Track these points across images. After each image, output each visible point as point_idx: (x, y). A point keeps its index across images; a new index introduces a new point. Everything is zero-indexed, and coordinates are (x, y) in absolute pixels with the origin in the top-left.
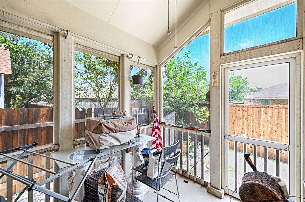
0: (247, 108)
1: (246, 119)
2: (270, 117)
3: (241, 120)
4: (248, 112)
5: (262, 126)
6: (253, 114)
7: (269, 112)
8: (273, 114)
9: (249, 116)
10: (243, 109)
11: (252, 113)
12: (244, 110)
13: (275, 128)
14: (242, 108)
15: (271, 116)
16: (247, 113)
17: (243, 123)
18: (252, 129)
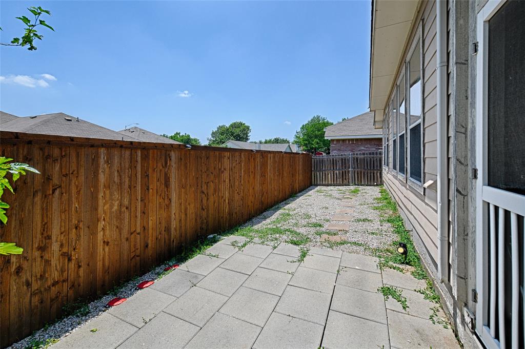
0: (61, 149)
1: (57, 192)
2: (118, 171)
3: (38, 199)
4: (64, 164)
5: (101, 202)
6: (78, 167)
7: (116, 157)
8: (122, 162)
9: (66, 175)
10: (46, 154)
11: (74, 166)
12: (48, 157)
13: (125, 200)
14: (41, 149)
15: (120, 169)
16: (61, 168)
17: (45, 211)
18: (75, 221)
